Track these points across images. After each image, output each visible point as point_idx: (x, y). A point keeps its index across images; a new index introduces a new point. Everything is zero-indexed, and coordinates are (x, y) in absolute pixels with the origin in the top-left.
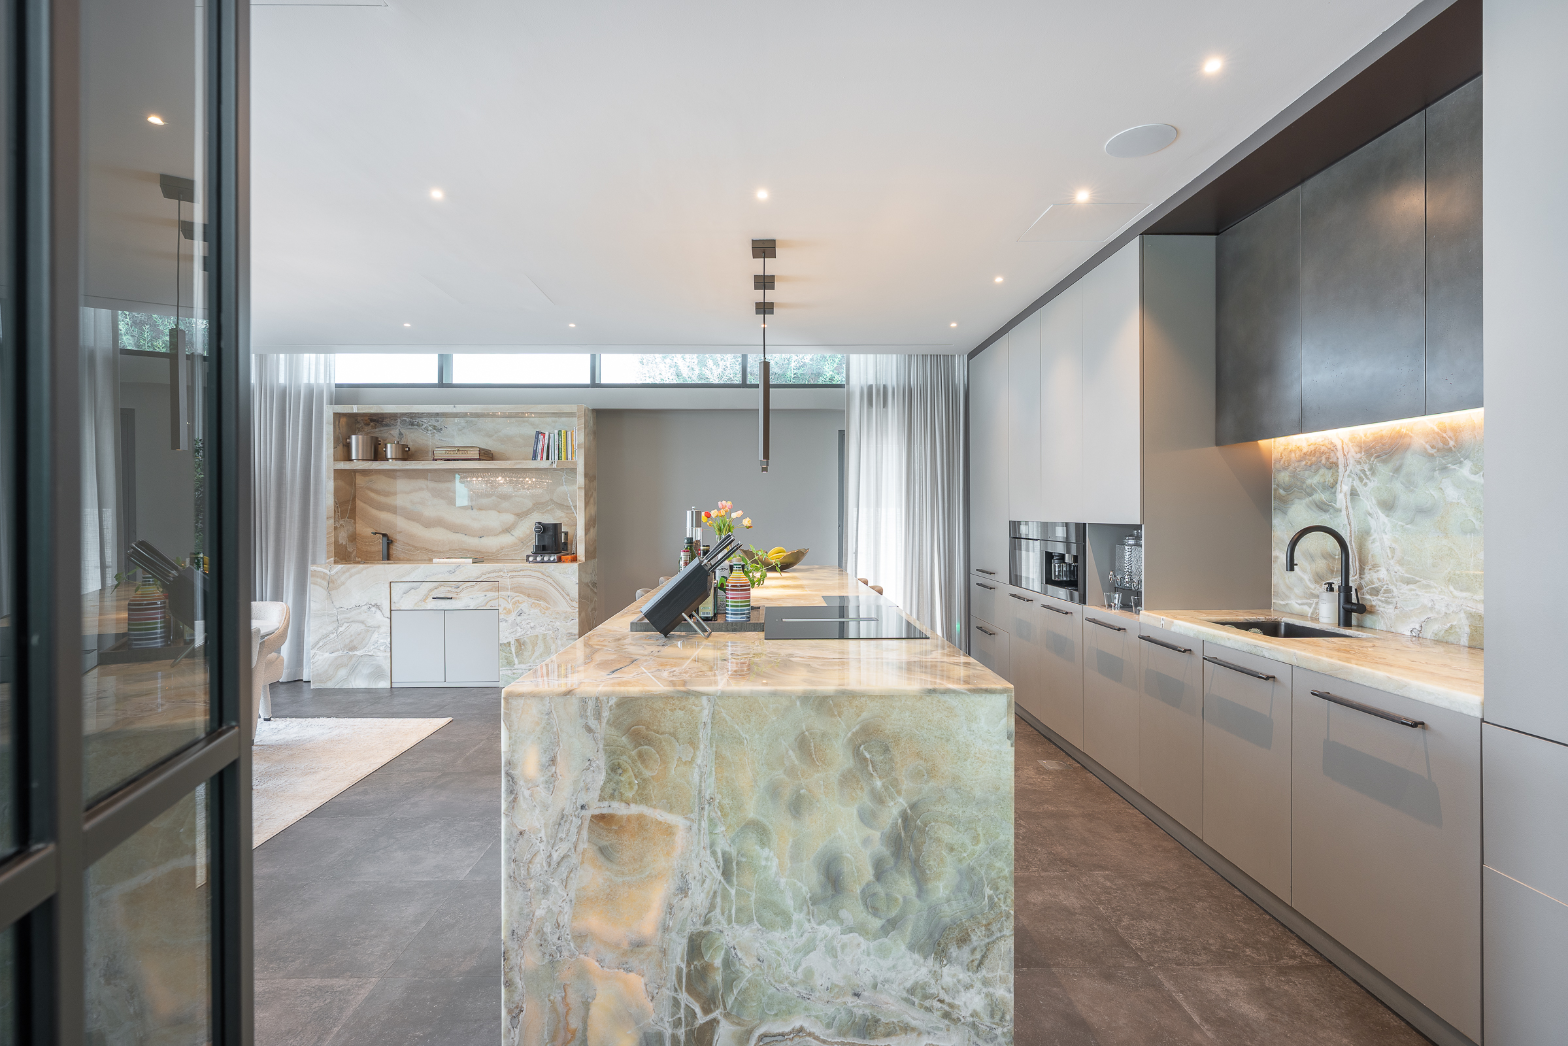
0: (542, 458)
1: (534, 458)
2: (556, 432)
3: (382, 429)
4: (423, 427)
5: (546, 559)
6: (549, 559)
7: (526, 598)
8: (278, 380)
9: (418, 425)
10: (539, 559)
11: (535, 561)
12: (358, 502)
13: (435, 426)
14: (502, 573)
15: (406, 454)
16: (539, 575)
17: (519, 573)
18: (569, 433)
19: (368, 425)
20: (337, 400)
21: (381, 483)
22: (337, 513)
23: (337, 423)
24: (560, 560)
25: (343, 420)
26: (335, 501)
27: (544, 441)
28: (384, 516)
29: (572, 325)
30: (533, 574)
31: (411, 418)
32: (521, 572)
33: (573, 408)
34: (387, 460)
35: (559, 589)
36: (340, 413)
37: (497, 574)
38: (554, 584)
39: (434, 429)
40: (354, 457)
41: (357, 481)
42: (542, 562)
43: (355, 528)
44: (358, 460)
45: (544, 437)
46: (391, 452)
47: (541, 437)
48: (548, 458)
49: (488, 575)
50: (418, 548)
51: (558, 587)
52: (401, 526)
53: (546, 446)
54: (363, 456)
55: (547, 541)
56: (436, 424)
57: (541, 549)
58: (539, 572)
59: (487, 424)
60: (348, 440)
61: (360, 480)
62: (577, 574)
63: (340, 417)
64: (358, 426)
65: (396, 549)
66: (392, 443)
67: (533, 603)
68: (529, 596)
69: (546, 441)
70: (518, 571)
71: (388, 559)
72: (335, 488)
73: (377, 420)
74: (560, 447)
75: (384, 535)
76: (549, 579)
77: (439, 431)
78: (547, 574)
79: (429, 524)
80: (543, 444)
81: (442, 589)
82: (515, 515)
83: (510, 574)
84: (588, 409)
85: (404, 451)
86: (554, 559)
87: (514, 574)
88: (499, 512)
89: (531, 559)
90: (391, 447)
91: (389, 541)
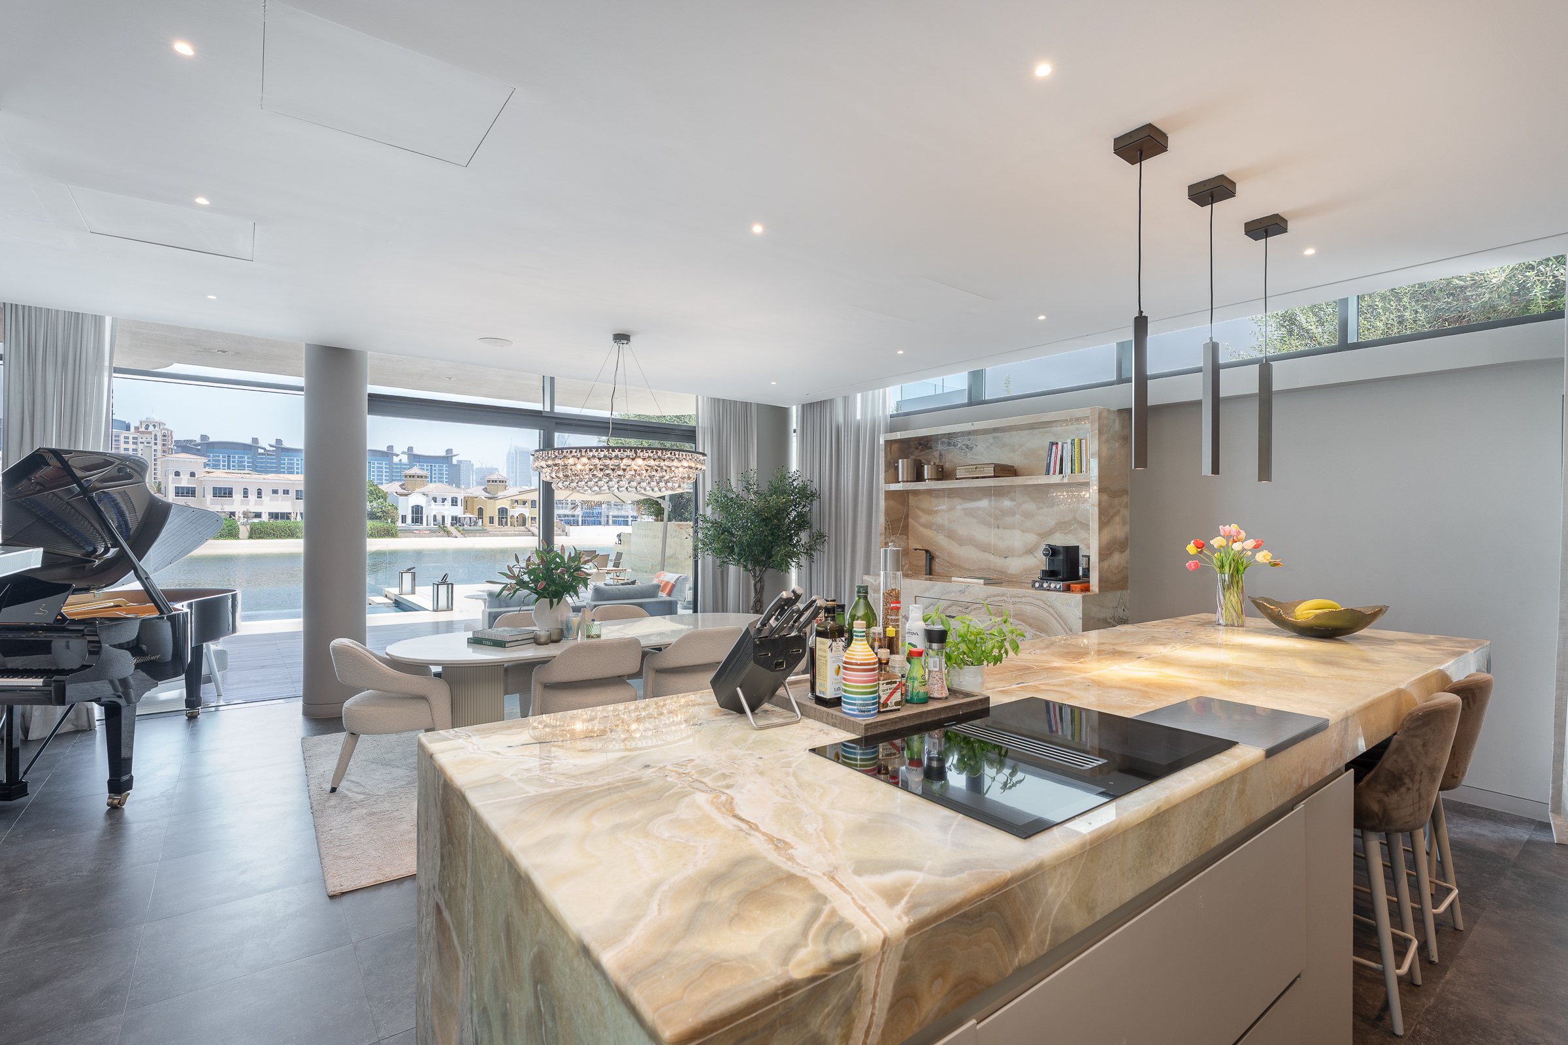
0: (1055, 471)
1: (1048, 473)
2: (1069, 441)
3: (927, 451)
4: (958, 446)
5: (1053, 586)
6: (1055, 587)
7: (1028, 627)
8: (855, 416)
9: (955, 445)
10: (1045, 585)
11: (1041, 586)
12: (910, 520)
13: (967, 445)
14: (1005, 598)
15: (942, 474)
16: (1040, 603)
17: (1021, 600)
18: (1083, 441)
19: (917, 448)
20: (892, 429)
21: (926, 502)
22: (888, 530)
23: (889, 449)
24: (1068, 589)
25: (895, 447)
26: (886, 519)
27: (1056, 453)
28: (927, 532)
29: (1042, 318)
30: (1034, 601)
31: (949, 438)
32: (1023, 599)
33: (1086, 411)
34: (925, 480)
35: (1062, 622)
36: (891, 441)
37: (1001, 598)
38: (1056, 616)
39: (967, 448)
40: (900, 480)
41: (910, 501)
42: (1048, 590)
43: (908, 544)
44: (904, 482)
45: (1057, 448)
46: (928, 473)
47: (1054, 448)
48: (1061, 472)
49: (992, 599)
50: (953, 565)
51: (1060, 620)
52: (941, 542)
53: (1059, 458)
54: (907, 478)
55: (1059, 567)
56: (968, 443)
57: (1050, 575)
58: (1041, 600)
59: (1014, 438)
60: (896, 464)
61: (912, 500)
62: (1081, 607)
63: (891, 445)
64: (911, 450)
65: (937, 567)
66: (929, 463)
67: (1035, 634)
68: (1030, 625)
69: (1059, 453)
70: (1020, 597)
71: (930, 574)
72: (886, 508)
73: (925, 443)
74: (1073, 458)
75: (927, 551)
76: (1050, 610)
77: (971, 450)
78: (1049, 604)
79: (961, 542)
80: (1056, 457)
81: (954, 608)
82: (1037, 535)
83: (1013, 599)
84: (1109, 411)
85: (938, 472)
86: (1060, 588)
87: (1017, 600)
88: (1023, 532)
89: (1037, 585)
90: (928, 468)
91: (930, 557)
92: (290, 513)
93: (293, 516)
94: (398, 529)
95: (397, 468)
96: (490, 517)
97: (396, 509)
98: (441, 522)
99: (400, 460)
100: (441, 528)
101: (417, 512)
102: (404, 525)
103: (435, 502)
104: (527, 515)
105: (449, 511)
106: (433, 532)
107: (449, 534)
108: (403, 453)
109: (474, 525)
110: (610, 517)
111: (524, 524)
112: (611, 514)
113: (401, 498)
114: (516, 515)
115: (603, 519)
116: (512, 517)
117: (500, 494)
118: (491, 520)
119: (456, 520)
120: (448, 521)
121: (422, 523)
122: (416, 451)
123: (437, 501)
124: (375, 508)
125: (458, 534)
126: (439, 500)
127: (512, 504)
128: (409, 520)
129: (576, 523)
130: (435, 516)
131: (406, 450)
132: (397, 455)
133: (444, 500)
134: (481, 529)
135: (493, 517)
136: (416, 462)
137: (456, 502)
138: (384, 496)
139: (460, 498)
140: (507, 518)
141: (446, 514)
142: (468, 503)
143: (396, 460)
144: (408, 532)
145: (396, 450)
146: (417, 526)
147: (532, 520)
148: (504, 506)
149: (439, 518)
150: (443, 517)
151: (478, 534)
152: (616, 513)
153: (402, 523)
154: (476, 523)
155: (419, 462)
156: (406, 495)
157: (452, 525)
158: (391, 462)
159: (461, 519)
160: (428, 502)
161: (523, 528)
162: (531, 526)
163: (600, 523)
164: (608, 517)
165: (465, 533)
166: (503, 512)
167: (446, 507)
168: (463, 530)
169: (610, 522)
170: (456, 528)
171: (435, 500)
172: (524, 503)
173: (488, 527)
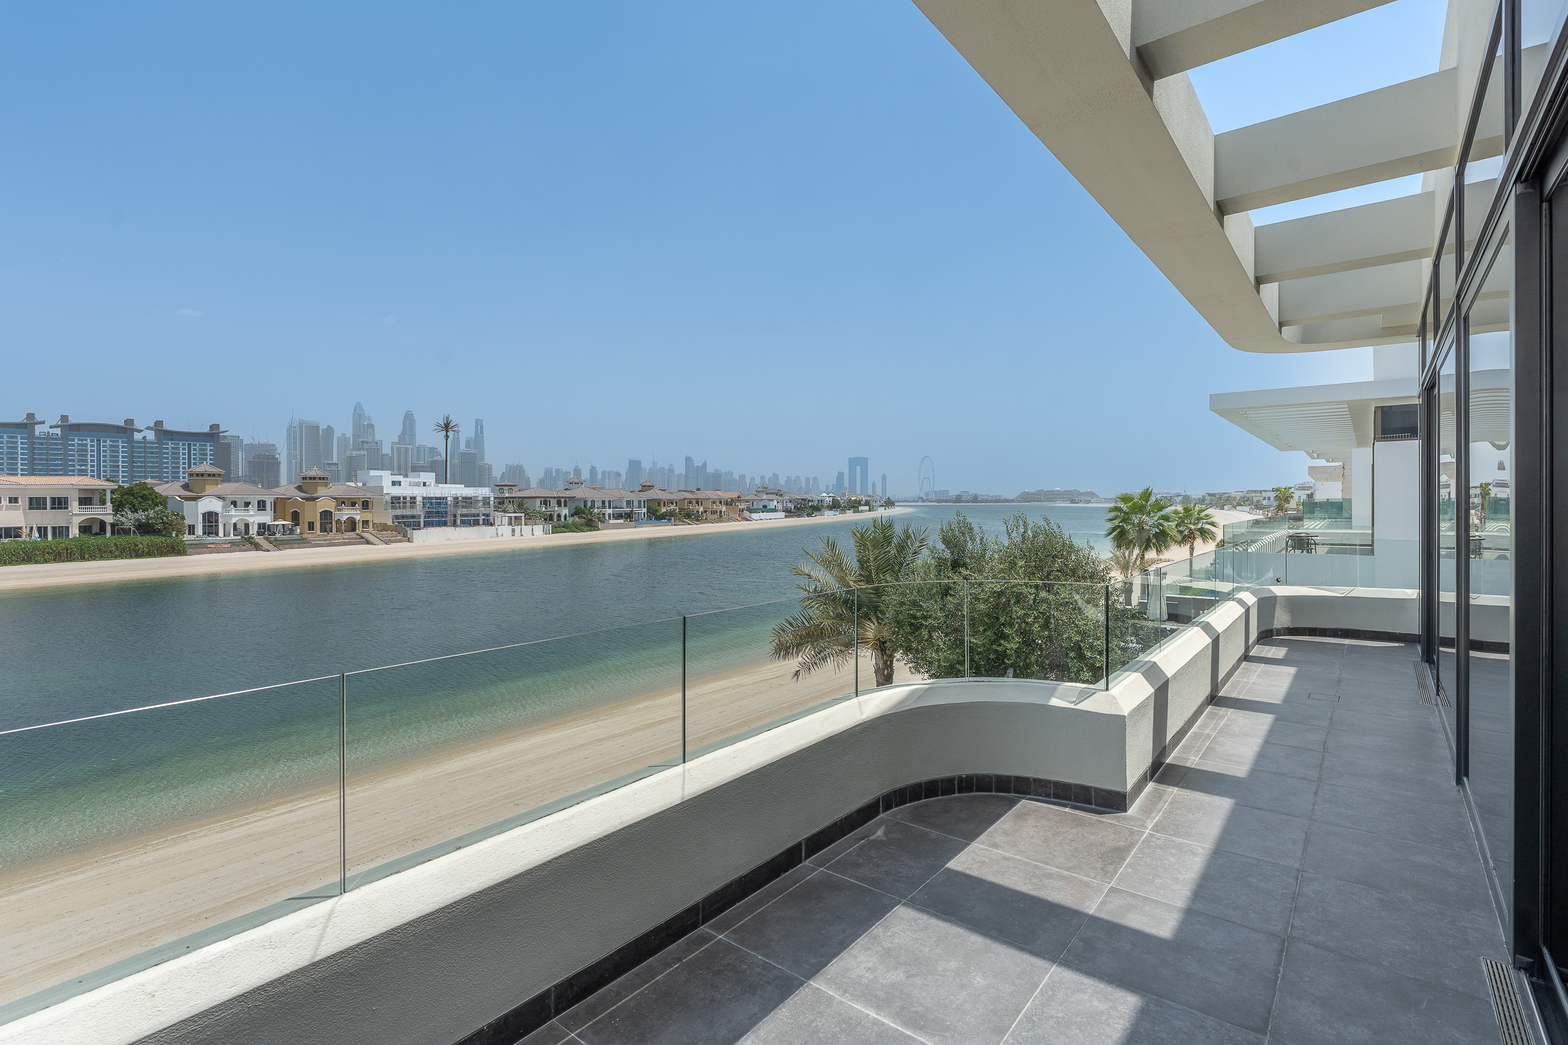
92: (21, 528)
93: (25, 531)
94: (187, 543)
95: (139, 447)
96: (309, 523)
97: (183, 518)
98: (243, 531)
99: (144, 438)
100: (245, 540)
101: (210, 519)
102: (192, 537)
103: (235, 506)
104: (358, 518)
105: (255, 518)
106: (234, 546)
107: (257, 547)
108: (148, 428)
109: (289, 534)
110: (459, 517)
111: (354, 529)
112: (459, 512)
113: (186, 504)
114: (345, 518)
115: (449, 519)
116: (338, 521)
117: (321, 491)
118: (311, 526)
119: (264, 528)
120: (253, 531)
121: (217, 534)
122: (167, 426)
123: (238, 504)
124: (151, 518)
125: (270, 546)
126: (240, 503)
127: (338, 505)
128: (199, 530)
129: (417, 526)
130: (235, 525)
131: (152, 425)
132: (140, 431)
133: (247, 504)
134: (299, 538)
135: (313, 523)
136: (167, 439)
137: (264, 506)
138: (163, 501)
139: (269, 501)
140: (331, 523)
141: (251, 520)
142: (280, 506)
143: (137, 436)
144: (200, 548)
145: (138, 425)
146: (211, 539)
147: (363, 525)
148: (327, 509)
149: (241, 527)
150: (247, 526)
151: (296, 546)
152: (465, 511)
153: (189, 534)
154: (292, 532)
155: (172, 440)
156: (195, 499)
157: (259, 534)
158: (130, 440)
159: (271, 527)
160: (224, 507)
161: (352, 534)
162: (363, 532)
163: (445, 524)
164: (455, 516)
165: (279, 545)
166: (327, 515)
167: (251, 513)
168: (276, 540)
169: (458, 522)
170: (267, 539)
171: (234, 503)
172: (353, 504)
173: (308, 535)
